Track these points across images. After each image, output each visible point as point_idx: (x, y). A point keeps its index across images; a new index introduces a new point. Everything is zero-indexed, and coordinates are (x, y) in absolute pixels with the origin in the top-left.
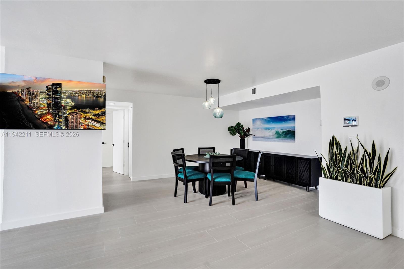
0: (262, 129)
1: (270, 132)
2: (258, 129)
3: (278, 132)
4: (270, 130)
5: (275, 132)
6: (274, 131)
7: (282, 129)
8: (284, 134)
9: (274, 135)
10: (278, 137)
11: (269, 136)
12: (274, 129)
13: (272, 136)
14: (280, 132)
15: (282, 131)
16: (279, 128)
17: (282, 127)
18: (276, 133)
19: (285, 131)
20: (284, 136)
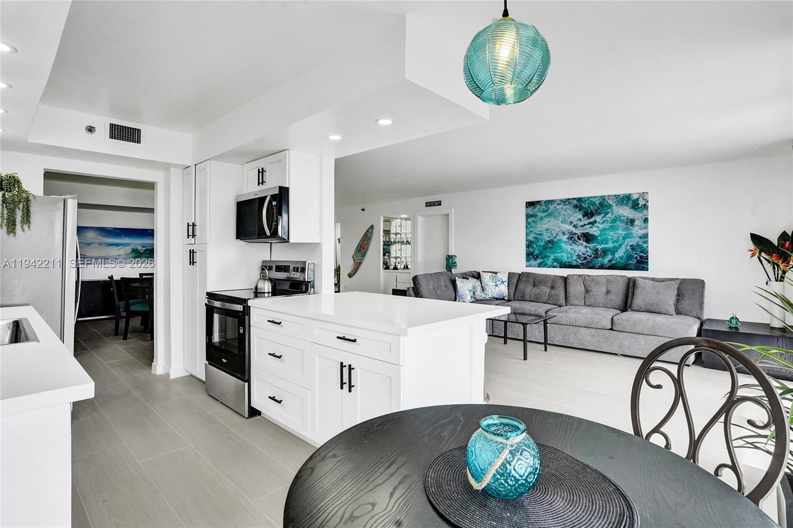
0: (101, 245)
1: (119, 249)
2: (92, 244)
3: (137, 249)
4: (121, 247)
5: (131, 250)
6: (128, 249)
7: (144, 246)
8: (148, 252)
9: (128, 254)
10: (135, 258)
11: (119, 255)
12: (129, 246)
13: (124, 256)
14: (140, 250)
15: (145, 249)
16: (139, 244)
17: (144, 244)
18: (132, 252)
19: (149, 249)
20: (148, 255)
